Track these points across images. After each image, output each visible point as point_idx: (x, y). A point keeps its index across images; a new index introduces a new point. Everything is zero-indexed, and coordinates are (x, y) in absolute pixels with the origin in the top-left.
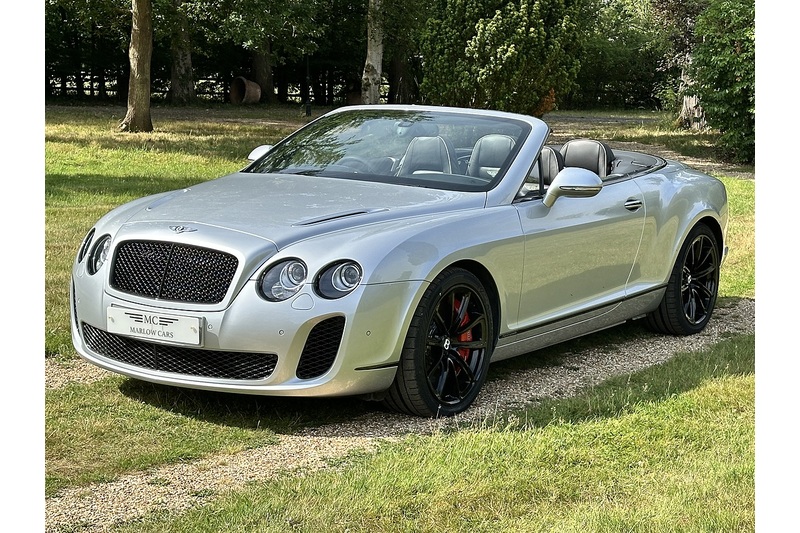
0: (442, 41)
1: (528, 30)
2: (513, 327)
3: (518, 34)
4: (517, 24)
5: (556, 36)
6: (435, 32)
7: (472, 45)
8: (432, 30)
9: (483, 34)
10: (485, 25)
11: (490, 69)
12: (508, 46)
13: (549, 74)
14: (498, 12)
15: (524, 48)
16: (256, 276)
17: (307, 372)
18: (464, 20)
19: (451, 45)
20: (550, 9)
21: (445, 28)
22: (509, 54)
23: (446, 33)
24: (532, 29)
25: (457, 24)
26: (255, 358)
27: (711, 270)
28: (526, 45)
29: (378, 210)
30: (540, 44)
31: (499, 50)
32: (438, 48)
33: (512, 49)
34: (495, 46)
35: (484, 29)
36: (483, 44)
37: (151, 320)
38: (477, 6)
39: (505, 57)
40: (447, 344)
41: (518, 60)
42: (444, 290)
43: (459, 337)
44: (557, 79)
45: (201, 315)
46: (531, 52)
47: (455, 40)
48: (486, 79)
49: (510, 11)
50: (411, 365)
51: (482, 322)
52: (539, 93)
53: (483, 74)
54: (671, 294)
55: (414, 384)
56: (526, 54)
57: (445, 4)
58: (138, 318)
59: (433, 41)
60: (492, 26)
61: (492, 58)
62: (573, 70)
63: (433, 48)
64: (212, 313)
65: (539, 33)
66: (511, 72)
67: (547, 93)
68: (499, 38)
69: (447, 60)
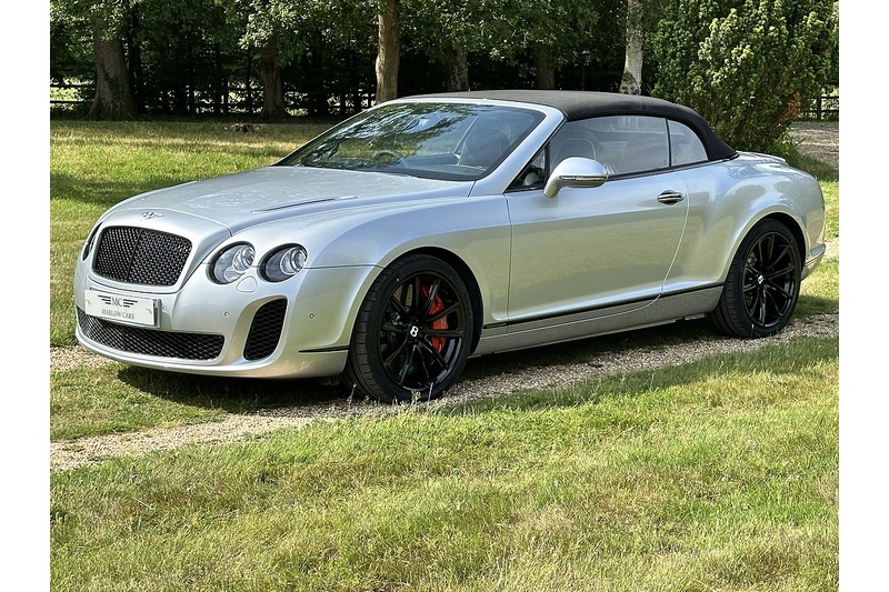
0: (675, 45)
1: (766, 30)
2: (500, 318)
3: (756, 33)
4: (755, 23)
5: (800, 35)
6: (667, 35)
7: (705, 48)
8: (664, 32)
9: (716, 34)
10: (719, 25)
11: (724, 73)
12: (744, 47)
13: (793, 76)
14: (733, 10)
15: (762, 49)
16: (208, 260)
17: (254, 354)
18: (698, 20)
19: (684, 48)
20: (796, 6)
21: (678, 29)
22: (744, 55)
23: (679, 35)
24: (772, 28)
25: (691, 25)
26: (205, 339)
27: (788, 270)
28: (767, 44)
29: (345, 198)
30: (781, 44)
31: (733, 51)
32: (670, 51)
33: (747, 51)
34: (731, 47)
35: (717, 31)
36: (716, 45)
37: (117, 303)
38: (712, 5)
39: (739, 59)
40: (414, 331)
41: (755, 61)
42: (403, 276)
43: (430, 325)
44: (803, 81)
45: (158, 297)
46: (771, 52)
47: (688, 42)
48: (721, 83)
49: (749, 8)
50: (362, 349)
51: (457, 310)
52: (782, 97)
53: (717, 78)
54: (730, 294)
55: (367, 369)
56: (766, 54)
57: (679, 3)
58: (107, 300)
59: (665, 43)
60: (726, 25)
61: (726, 60)
62: (822, 71)
63: (665, 52)
64: (166, 294)
65: (780, 32)
66: (749, 75)
67: (791, 97)
68: (735, 38)
69: (680, 64)
